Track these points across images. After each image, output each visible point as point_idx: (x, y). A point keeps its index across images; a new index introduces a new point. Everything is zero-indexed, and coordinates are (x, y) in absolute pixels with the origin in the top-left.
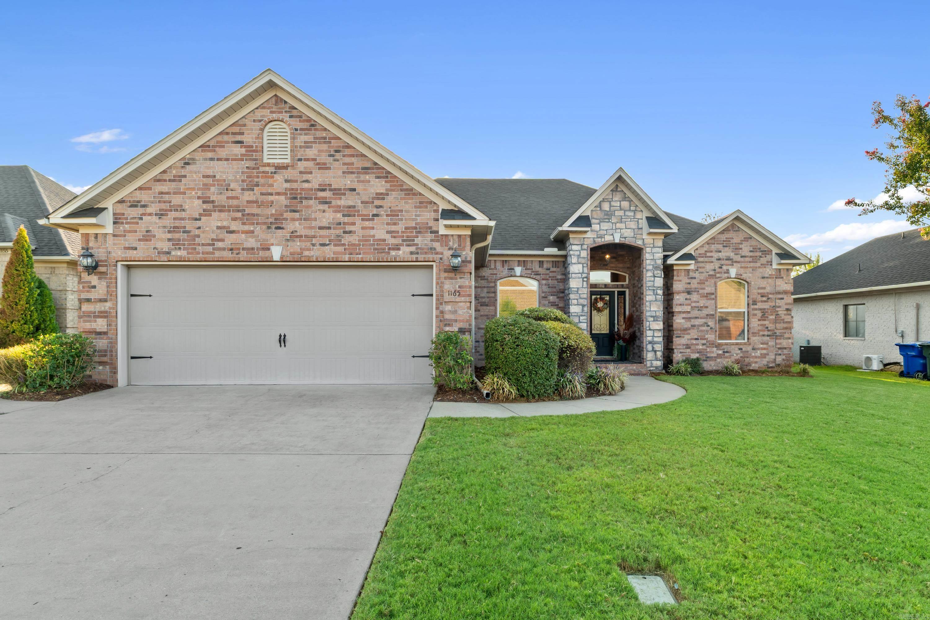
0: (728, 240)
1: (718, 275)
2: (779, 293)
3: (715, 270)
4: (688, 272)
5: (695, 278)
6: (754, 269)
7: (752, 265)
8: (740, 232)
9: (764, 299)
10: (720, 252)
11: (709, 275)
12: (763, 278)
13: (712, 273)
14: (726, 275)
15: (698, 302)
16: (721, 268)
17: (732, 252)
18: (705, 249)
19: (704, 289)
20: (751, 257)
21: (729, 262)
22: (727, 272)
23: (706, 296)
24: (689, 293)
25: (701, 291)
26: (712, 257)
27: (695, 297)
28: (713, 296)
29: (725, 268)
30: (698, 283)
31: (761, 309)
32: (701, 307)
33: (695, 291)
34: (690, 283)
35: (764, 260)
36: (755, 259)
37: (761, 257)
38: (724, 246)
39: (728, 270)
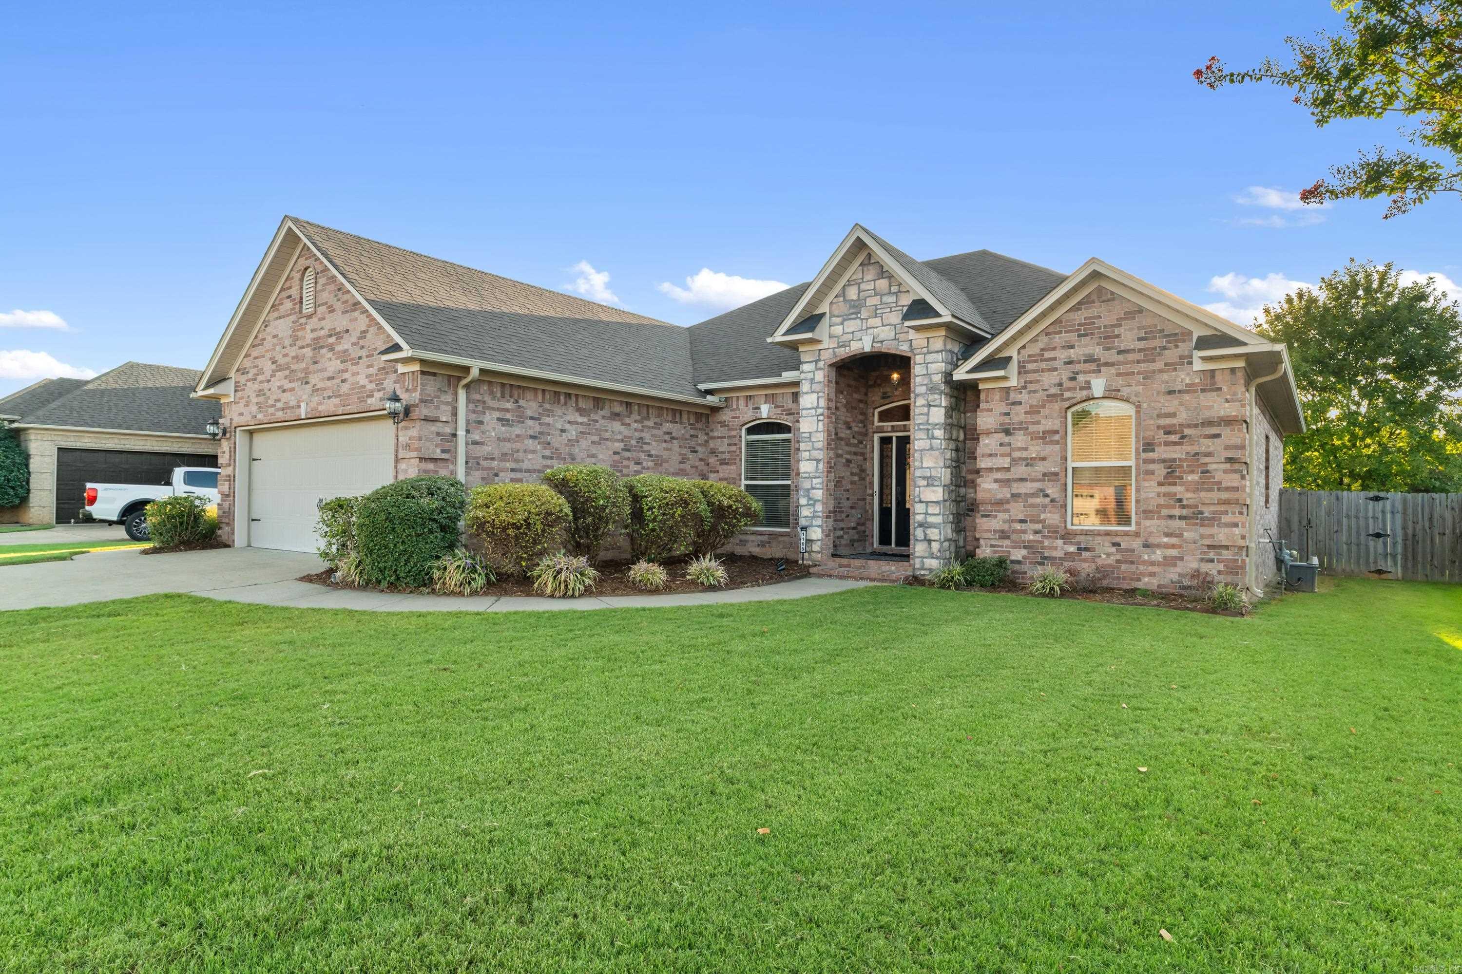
0: (1090, 322)
1: (1067, 395)
2: (1210, 423)
3: (1060, 385)
4: (1008, 393)
5: (1020, 403)
6: (1148, 376)
7: (1143, 367)
8: (1116, 302)
9: (1173, 438)
10: (1072, 347)
11: (1048, 396)
12: (1170, 393)
13: (1053, 391)
14: (1085, 393)
15: (1026, 449)
16: (1073, 379)
17: (1098, 344)
18: (1041, 345)
19: (1038, 423)
20: (1140, 350)
21: (1093, 366)
22: (1088, 386)
23: (1043, 438)
24: (1007, 432)
25: (1032, 428)
26: (1055, 359)
27: (1019, 440)
28: (1057, 437)
29: (1081, 378)
30: (1026, 413)
31: (1164, 461)
32: (1032, 459)
33: (1020, 429)
34: (1008, 414)
35: (1171, 355)
36: (1149, 355)
37: (1164, 348)
38: (1079, 336)
39: (1088, 383)
